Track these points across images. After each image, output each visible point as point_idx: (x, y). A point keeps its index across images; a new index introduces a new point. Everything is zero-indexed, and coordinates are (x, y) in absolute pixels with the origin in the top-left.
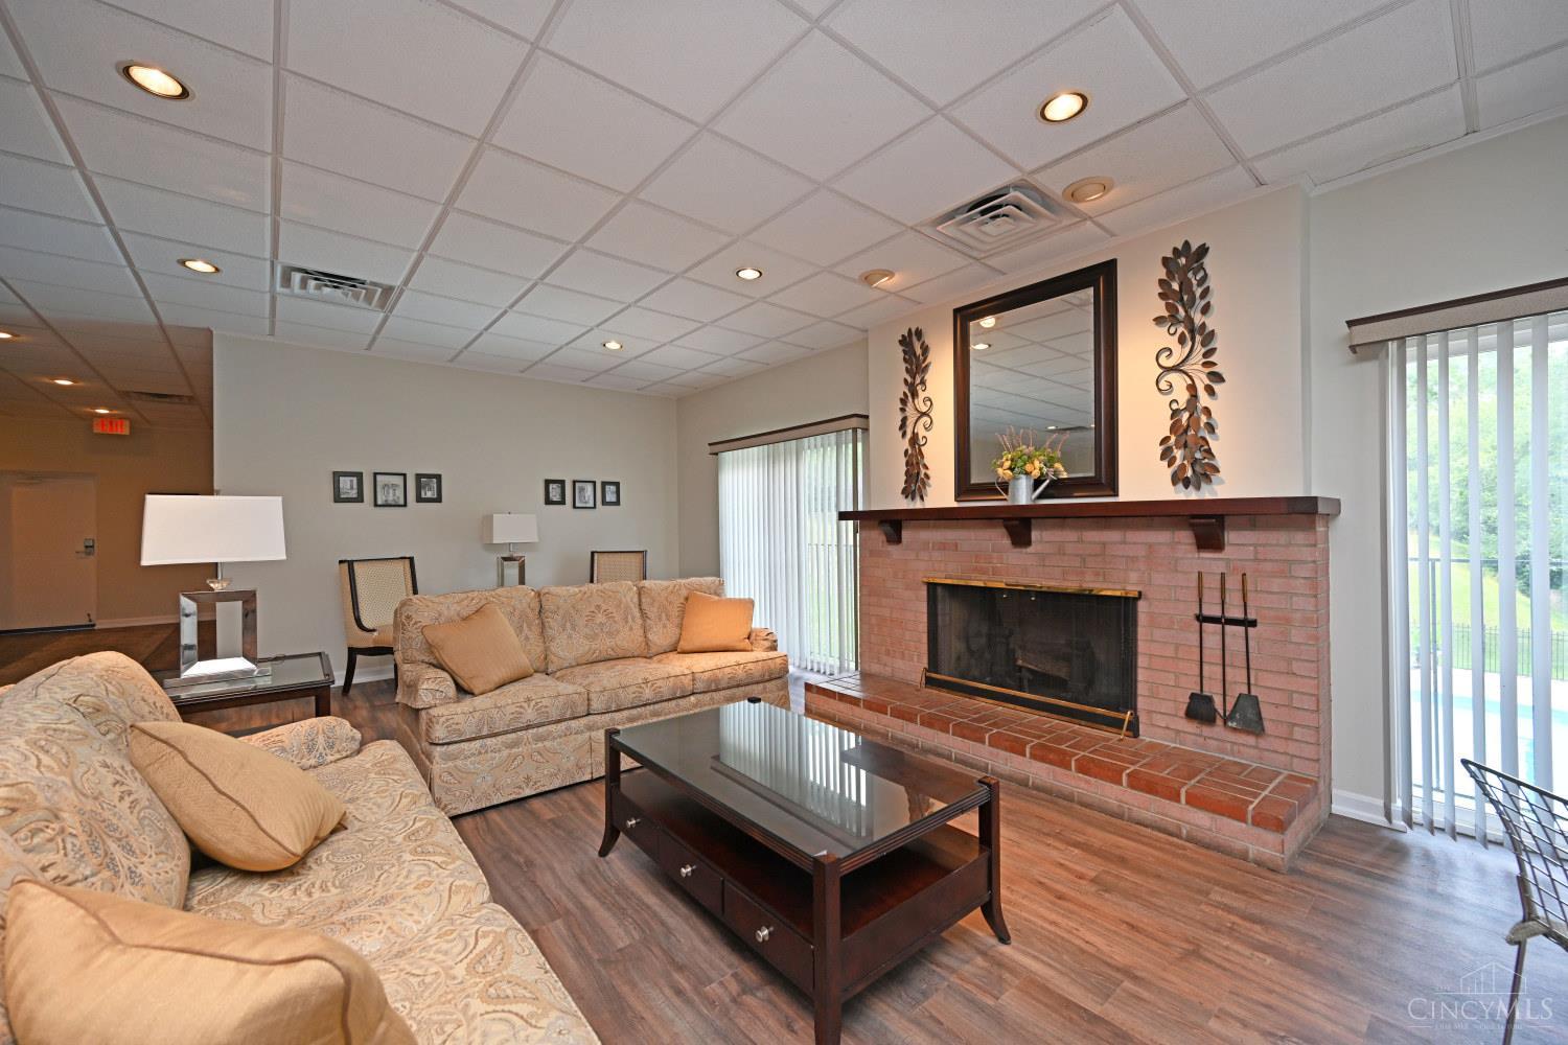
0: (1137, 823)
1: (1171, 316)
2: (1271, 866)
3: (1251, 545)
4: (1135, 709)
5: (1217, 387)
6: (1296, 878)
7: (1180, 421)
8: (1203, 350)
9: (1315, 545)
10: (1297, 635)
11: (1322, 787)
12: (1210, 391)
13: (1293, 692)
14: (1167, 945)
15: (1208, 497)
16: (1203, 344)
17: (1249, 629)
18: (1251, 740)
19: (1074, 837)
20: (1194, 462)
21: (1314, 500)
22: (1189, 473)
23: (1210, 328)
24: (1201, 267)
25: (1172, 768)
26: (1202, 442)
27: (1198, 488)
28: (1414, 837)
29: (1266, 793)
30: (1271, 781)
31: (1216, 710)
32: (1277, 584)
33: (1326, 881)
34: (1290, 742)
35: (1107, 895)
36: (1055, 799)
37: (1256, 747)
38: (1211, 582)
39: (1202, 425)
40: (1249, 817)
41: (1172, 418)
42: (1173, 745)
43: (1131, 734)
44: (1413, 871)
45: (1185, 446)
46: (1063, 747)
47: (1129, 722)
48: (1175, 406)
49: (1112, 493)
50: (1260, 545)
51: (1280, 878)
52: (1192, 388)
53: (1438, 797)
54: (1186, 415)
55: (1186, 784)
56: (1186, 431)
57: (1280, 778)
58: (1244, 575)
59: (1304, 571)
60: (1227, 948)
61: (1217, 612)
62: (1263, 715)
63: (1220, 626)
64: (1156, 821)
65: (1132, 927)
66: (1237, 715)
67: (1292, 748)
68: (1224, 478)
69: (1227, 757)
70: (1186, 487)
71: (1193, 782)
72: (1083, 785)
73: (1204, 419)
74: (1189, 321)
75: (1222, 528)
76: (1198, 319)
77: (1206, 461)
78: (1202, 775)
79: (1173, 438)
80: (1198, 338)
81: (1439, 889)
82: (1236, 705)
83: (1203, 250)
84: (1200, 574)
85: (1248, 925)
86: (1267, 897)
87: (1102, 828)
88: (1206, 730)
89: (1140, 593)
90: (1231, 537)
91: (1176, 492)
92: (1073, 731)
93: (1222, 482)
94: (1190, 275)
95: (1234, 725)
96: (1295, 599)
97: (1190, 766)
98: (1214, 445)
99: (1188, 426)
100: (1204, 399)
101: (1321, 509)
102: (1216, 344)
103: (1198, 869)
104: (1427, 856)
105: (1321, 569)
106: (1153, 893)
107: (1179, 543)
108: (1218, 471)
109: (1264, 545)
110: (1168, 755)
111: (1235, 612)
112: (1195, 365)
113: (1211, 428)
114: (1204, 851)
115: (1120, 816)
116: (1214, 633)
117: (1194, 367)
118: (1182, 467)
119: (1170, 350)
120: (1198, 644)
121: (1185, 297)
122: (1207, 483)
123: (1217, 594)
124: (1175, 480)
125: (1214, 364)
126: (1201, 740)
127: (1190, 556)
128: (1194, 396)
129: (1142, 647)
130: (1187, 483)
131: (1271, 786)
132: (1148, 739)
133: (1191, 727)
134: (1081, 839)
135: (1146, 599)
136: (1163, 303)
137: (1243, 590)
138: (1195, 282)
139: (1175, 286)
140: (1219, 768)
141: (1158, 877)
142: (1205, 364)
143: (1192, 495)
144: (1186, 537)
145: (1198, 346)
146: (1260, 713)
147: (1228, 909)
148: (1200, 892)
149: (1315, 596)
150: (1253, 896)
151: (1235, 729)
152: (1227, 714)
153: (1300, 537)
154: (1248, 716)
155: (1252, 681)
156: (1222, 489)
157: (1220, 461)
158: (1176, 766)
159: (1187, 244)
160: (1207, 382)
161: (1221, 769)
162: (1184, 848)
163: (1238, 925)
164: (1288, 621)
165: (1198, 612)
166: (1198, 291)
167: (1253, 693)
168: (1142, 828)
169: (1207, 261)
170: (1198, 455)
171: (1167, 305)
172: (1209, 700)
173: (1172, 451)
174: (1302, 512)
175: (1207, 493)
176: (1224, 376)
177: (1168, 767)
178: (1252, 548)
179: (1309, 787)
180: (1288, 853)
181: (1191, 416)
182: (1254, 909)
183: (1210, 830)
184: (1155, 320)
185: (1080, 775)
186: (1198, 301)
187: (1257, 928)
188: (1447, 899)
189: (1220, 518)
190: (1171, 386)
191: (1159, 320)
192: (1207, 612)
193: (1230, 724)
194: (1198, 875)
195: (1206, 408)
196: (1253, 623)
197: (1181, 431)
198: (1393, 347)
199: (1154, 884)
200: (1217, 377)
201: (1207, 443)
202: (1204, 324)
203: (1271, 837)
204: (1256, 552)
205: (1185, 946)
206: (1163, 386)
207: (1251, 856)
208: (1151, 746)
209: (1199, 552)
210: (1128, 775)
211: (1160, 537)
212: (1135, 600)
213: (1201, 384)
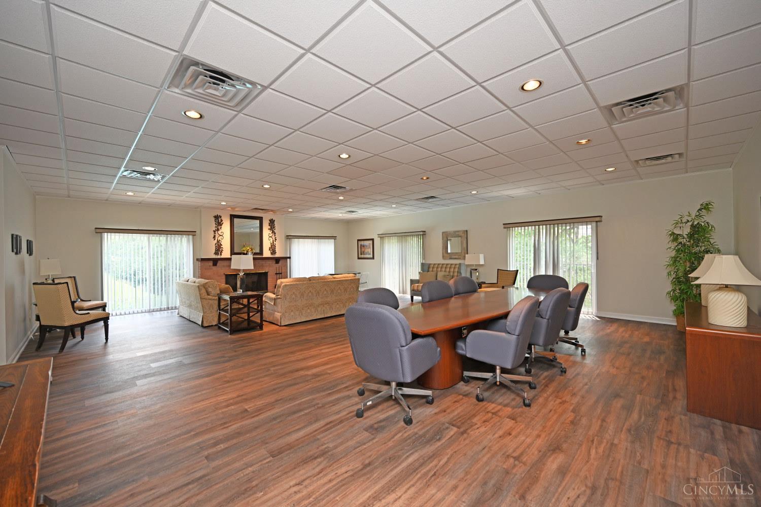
1: (270, 229)
5: (276, 241)
16: (274, 234)
21: (286, 257)
23: (275, 232)
26: (274, 249)
38: (278, 268)
39: (274, 246)
45: (272, 249)
48: (271, 243)
49: (262, 255)
58: (282, 267)
74: (273, 231)
75: (278, 261)
83: (274, 221)
84: (276, 267)
90: (280, 262)
91: (272, 256)
94: (273, 223)
98: (276, 249)
100: (274, 242)
101: (287, 259)
102: (276, 234)
111: (280, 272)
112: (274, 237)
118: (272, 252)
119: (270, 234)
121: (272, 227)
122: (275, 254)
123: (278, 270)
124: (271, 254)
125: (276, 237)
129: (268, 280)
130: (273, 254)
135: (269, 272)
136: (269, 226)
137: (281, 269)
138: (273, 225)
139: (271, 224)
144: (274, 262)
156: (277, 255)
157: (277, 251)
159: (272, 219)
165: (276, 273)
170: (274, 251)
174: (285, 259)
175: (275, 256)
176: (277, 239)
181: (273, 244)
184: (268, 229)
186: (274, 228)
189: (277, 259)
195: (275, 244)
197: (272, 246)
198: (291, 239)
206: (269, 240)
209: (275, 264)
211: (270, 262)
212: (267, 272)
213: (274, 240)
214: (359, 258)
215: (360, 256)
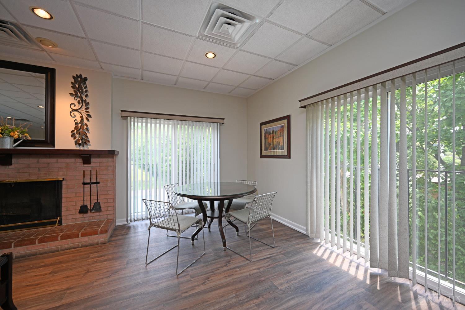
0: (64, 250)
1: (75, 94)
2: (104, 243)
3: (98, 162)
4: (60, 216)
5: (89, 119)
6: (110, 243)
7: (78, 126)
8: (85, 107)
9: (113, 162)
10: (109, 184)
11: (114, 220)
12: (88, 120)
13: (108, 199)
14: (79, 275)
15: (86, 149)
16: (85, 106)
17: (98, 185)
18: (98, 214)
19: (39, 265)
20: (82, 139)
21: (114, 151)
22: (81, 142)
23: (88, 101)
24: (85, 84)
25: (75, 229)
26: (85, 133)
27: (83, 146)
28: (132, 224)
29: (102, 225)
30: (103, 222)
31: (88, 209)
32: (105, 172)
33: (116, 240)
34: (107, 211)
35: (56, 274)
36: (28, 258)
37: (99, 215)
38: (88, 173)
39: (85, 128)
40: (99, 232)
41: (75, 125)
42: (74, 223)
43: (59, 224)
44: (132, 231)
45: (79, 134)
46: (31, 238)
47: (59, 221)
48: (76, 121)
49: (52, 146)
50: (100, 162)
51: (106, 244)
52: (82, 117)
53: (136, 214)
54: (80, 125)
55: (80, 232)
56: (80, 130)
57: (105, 221)
58: (97, 170)
59: (111, 168)
60: (96, 266)
61: (89, 181)
62: (101, 206)
63: (90, 185)
64: (71, 247)
65: (67, 277)
66: (94, 209)
67: (108, 213)
68: (91, 144)
69: (91, 221)
70: (80, 146)
71: (82, 230)
72: (42, 247)
73: (85, 127)
74: (81, 98)
75: (90, 157)
76: (84, 98)
77: (86, 139)
78: (85, 228)
79: (75, 131)
80: (84, 103)
81: (136, 231)
82: (94, 206)
83: (86, 79)
84: (84, 171)
85: (100, 258)
86: (104, 250)
87: (51, 257)
88: (85, 215)
89: (63, 179)
90: (93, 160)
91: (76, 147)
92: (35, 231)
93: (90, 145)
94: (82, 84)
95: (93, 211)
96: (109, 175)
97: (81, 227)
98: (88, 135)
99: (80, 128)
100: (85, 121)
101: (115, 153)
102: (89, 106)
103: (85, 253)
104: (134, 226)
105: (114, 167)
106: (73, 265)
107: (77, 162)
108: (89, 142)
109: (101, 162)
110: (74, 226)
111: (94, 180)
112: (83, 110)
113: (88, 130)
114: (86, 248)
115: (58, 251)
116: (88, 187)
117: (83, 111)
118: (78, 140)
119: (75, 104)
120: (83, 191)
121: (80, 90)
122: (86, 145)
123: (89, 176)
124: (76, 143)
125: (89, 112)
126: (84, 219)
127: (81, 166)
128: (82, 119)
129: (63, 195)
130: (80, 145)
131: (103, 224)
132: (65, 224)
133: (81, 215)
134: (43, 264)
135: (66, 180)
136: (73, 90)
137: (96, 174)
138: (83, 87)
139: (77, 86)
140: (89, 224)
141: (74, 260)
142: (86, 111)
143: (82, 148)
144: (80, 160)
145: (84, 106)
146: (100, 206)
147: (95, 257)
148: (87, 257)
149: (113, 174)
150: (101, 251)
151: (93, 212)
152: (91, 209)
153: (110, 160)
154: (97, 208)
155: (98, 198)
156: (92, 146)
157: (90, 139)
158: (76, 228)
159: (81, 75)
160: (86, 117)
161: (90, 225)
162: (80, 250)
163: (98, 259)
164: (107, 181)
165: (83, 182)
166: (84, 90)
167: (98, 201)
168: (66, 251)
169: (87, 82)
170: (84, 137)
171: (74, 90)
172: (87, 206)
173: (75, 135)
174: (111, 154)
175: (86, 148)
176: (92, 116)
177: (73, 230)
178: (98, 163)
179: (112, 221)
180: (108, 237)
181: (81, 125)
182: (101, 254)
183: (88, 241)
184: (70, 94)
185: (40, 244)
186: (84, 93)
187: (103, 257)
188: (137, 232)
189: (90, 155)
190: (75, 115)
191: (71, 94)
192: (86, 181)
193: (92, 211)
194: (85, 254)
195: (86, 124)
196: (99, 183)
197: (78, 129)
198: (129, 118)
199: (72, 263)
200: (90, 116)
201: (86, 134)
202: (86, 100)
203: (104, 235)
204: (100, 164)
205: (85, 272)
206: (72, 114)
207: (99, 242)
208: (67, 226)
209: (83, 164)
210: (61, 236)
211: (71, 160)
212: (61, 181)
213: (85, 117)
214: (262, 156)
215: (264, 153)
